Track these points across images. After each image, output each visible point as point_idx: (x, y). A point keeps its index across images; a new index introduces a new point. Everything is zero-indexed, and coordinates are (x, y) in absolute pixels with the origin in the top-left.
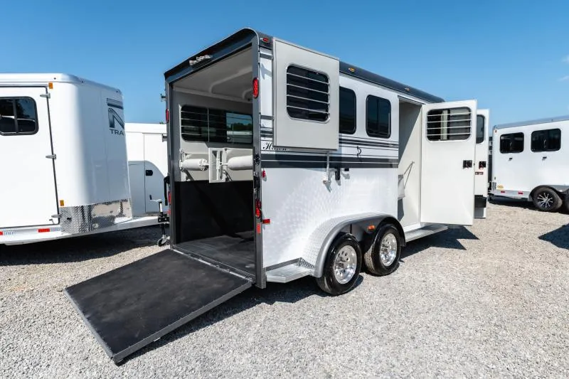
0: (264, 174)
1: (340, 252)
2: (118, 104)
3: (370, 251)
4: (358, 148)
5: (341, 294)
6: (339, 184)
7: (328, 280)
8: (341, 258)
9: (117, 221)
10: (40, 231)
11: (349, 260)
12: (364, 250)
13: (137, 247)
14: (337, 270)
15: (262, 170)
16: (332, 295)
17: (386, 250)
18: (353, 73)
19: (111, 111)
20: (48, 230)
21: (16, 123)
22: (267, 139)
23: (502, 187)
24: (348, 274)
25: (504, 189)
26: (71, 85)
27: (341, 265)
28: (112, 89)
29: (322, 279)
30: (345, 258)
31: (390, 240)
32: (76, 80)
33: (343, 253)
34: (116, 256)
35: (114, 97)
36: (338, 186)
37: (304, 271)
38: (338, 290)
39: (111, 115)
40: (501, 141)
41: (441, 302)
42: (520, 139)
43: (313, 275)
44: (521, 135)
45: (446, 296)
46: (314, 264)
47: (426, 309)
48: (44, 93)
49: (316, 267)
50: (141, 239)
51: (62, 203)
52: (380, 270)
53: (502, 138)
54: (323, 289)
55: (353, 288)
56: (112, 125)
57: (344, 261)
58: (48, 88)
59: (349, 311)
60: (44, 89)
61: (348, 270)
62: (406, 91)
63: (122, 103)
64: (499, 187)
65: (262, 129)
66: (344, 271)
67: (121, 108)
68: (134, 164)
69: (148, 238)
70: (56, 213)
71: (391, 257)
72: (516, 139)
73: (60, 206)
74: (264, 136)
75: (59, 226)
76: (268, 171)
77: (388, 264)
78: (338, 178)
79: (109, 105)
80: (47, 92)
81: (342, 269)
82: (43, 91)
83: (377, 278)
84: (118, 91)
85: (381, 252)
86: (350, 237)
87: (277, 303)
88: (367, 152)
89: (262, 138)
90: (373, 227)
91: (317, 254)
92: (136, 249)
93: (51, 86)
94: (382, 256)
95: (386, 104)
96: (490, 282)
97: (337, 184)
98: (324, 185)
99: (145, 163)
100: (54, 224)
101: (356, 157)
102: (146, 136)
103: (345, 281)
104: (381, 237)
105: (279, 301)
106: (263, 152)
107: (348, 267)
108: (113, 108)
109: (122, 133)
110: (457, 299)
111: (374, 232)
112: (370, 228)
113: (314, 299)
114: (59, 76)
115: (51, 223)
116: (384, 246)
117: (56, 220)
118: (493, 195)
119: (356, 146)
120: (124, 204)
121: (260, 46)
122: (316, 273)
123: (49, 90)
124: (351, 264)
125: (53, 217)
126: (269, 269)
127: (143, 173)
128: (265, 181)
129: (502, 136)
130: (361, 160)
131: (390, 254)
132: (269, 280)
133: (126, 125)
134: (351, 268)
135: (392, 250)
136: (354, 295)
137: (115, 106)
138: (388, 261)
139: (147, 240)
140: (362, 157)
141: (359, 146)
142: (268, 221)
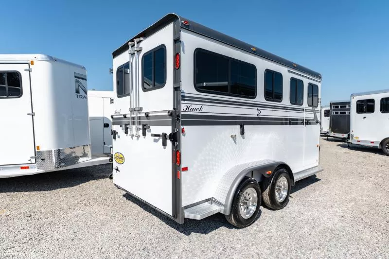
0: (183, 131)
1: (245, 193)
2: (83, 77)
3: (268, 190)
4: (258, 109)
5: (245, 227)
6: (244, 138)
7: (235, 217)
8: (245, 197)
9: (81, 160)
10: (22, 168)
11: (251, 199)
12: (263, 190)
13: (94, 179)
14: (242, 207)
15: (182, 127)
16: (237, 228)
17: (280, 189)
18: (254, 52)
19: (77, 81)
20: (27, 168)
21: (7, 89)
22: (186, 102)
23: (358, 138)
24: (251, 210)
25: (360, 139)
26: (47, 63)
27: (245, 203)
28: (78, 66)
29: (230, 215)
30: (248, 198)
31: (283, 182)
32: (51, 59)
33: (247, 193)
34: (78, 186)
35: (79, 71)
36: (243, 140)
37: (215, 209)
38: (242, 223)
39: (77, 84)
40: (357, 105)
41: (329, 238)
42: (372, 104)
43: (222, 212)
44: (372, 101)
45: (331, 231)
46: (224, 203)
47: (317, 244)
48: (28, 68)
49: (225, 206)
50: (98, 173)
51: (38, 148)
52: (275, 206)
53: (359, 103)
54: (230, 222)
55: (254, 222)
56: (77, 92)
57: (248, 200)
58: (30, 64)
59: (253, 244)
60: (27, 65)
61: (250, 207)
62: (294, 66)
63: (85, 76)
64: (356, 138)
65: (182, 94)
66: (247, 208)
67: (86, 80)
68: (94, 119)
69: (103, 172)
70: (34, 155)
71: (283, 195)
72: (369, 103)
73: (36, 150)
74: (184, 100)
75: (36, 164)
76: (186, 128)
77: (281, 200)
78: (242, 133)
79: (76, 77)
80: (29, 68)
81: (246, 206)
82: (26, 66)
83: (273, 212)
84: (83, 68)
85: (276, 191)
86: (252, 180)
87: (193, 234)
88: (265, 113)
89: (182, 102)
90: (270, 172)
91: (226, 195)
92: (93, 181)
93: (32, 63)
94: (277, 194)
95: (279, 76)
96: (365, 219)
97: (242, 138)
98: (231, 139)
99: (103, 118)
100: (32, 163)
101: (256, 116)
102: (105, 100)
103: (248, 216)
104: (276, 179)
105: (194, 232)
106: (182, 113)
107: (251, 204)
108: (78, 79)
109: (85, 98)
110: (341, 235)
111: (271, 176)
112: (268, 173)
113: (223, 230)
114: (39, 56)
115: (30, 162)
116: (278, 186)
117: (33, 161)
118: (351, 143)
119: (257, 108)
120: (85, 148)
121: (181, 28)
122: (225, 211)
123: (31, 66)
124: (253, 202)
125: (32, 158)
126: (186, 207)
127: (102, 125)
128: (185, 136)
129: (358, 101)
130: (260, 119)
131: (282, 192)
132: (186, 217)
133: (89, 92)
134: (253, 205)
135: (284, 189)
136: (255, 228)
137: (80, 78)
138: (281, 198)
139: (102, 174)
140: (261, 116)
141: (259, 108)
142: (186, 169)
